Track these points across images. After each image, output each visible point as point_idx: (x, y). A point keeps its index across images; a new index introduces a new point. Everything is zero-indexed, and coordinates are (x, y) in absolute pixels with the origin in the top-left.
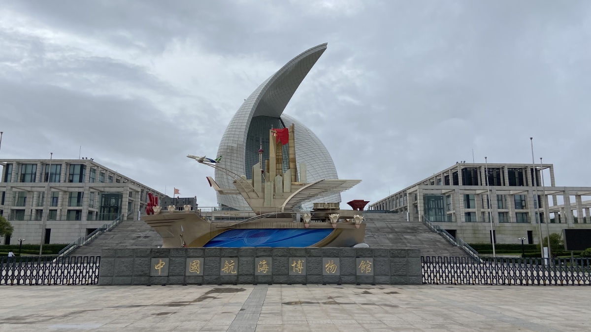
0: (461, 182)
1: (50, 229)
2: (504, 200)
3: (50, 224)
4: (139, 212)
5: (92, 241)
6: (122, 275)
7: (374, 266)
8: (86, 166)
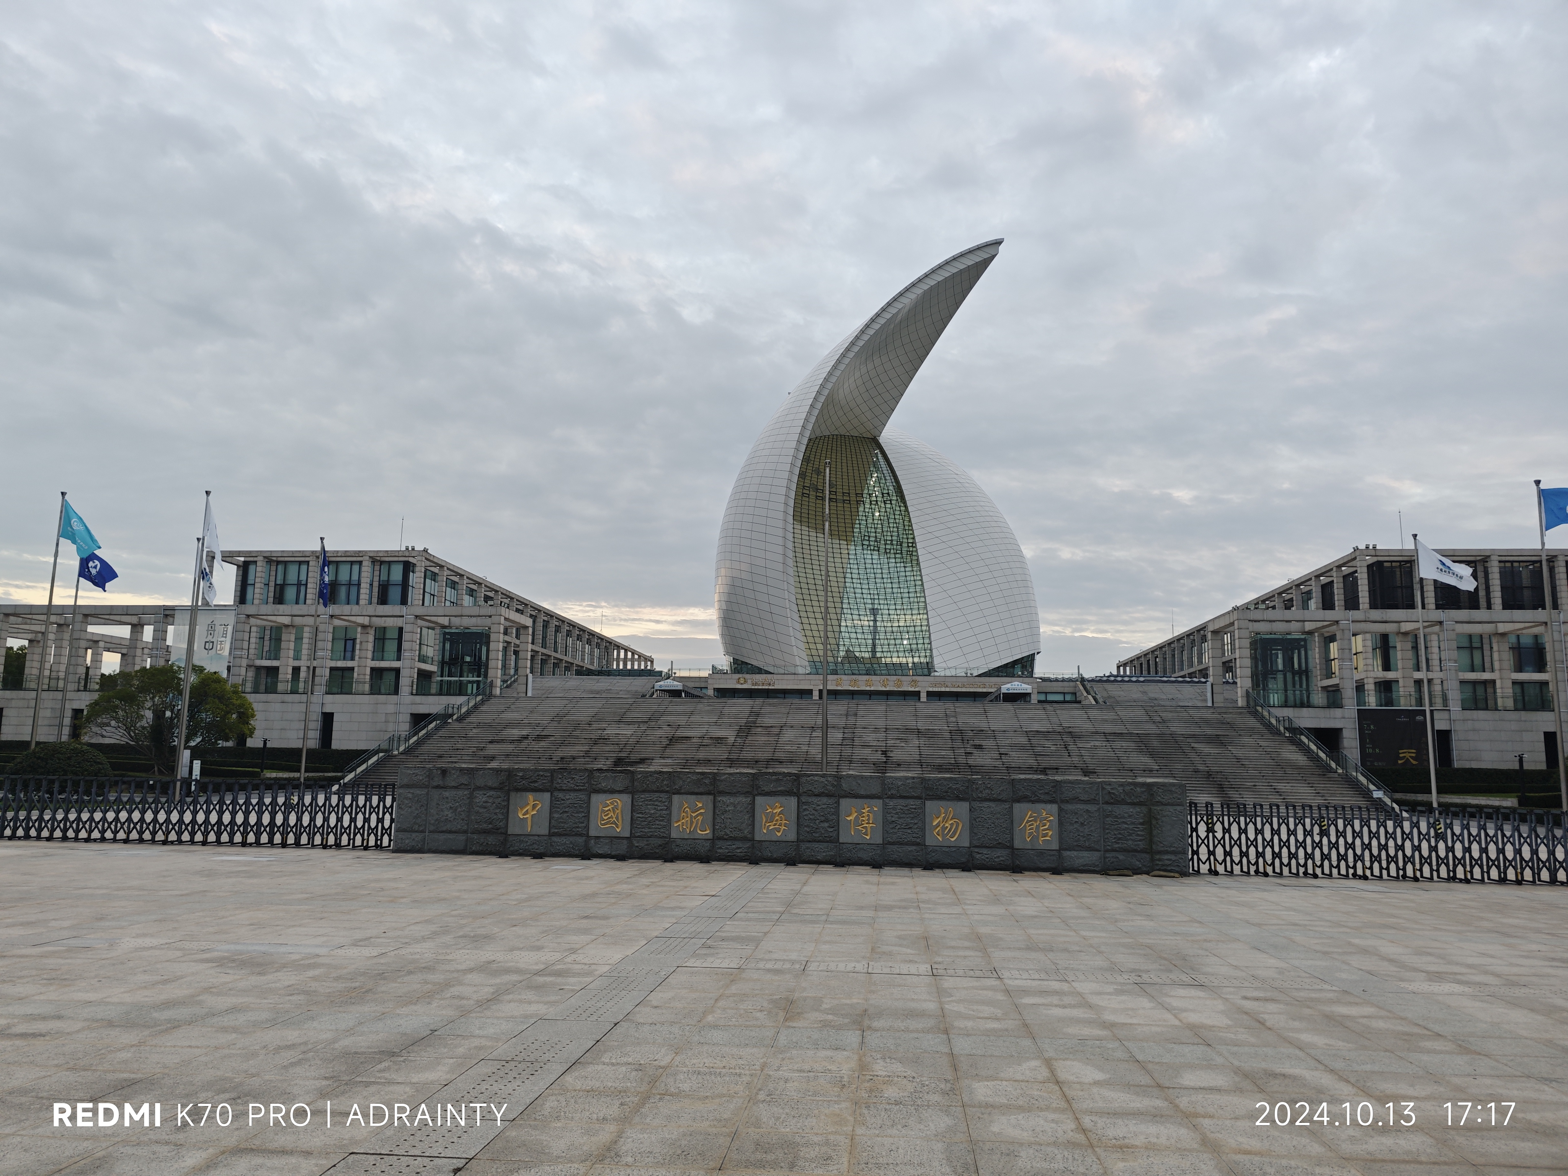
0: (1367, 600)
1: (332, 714)
2: (1486, 647)
3: (334, 703)
4: (530, 676)
5: (419, 743)
6: (444, 829)
7: (1061, 823)
8: (414, 565)
